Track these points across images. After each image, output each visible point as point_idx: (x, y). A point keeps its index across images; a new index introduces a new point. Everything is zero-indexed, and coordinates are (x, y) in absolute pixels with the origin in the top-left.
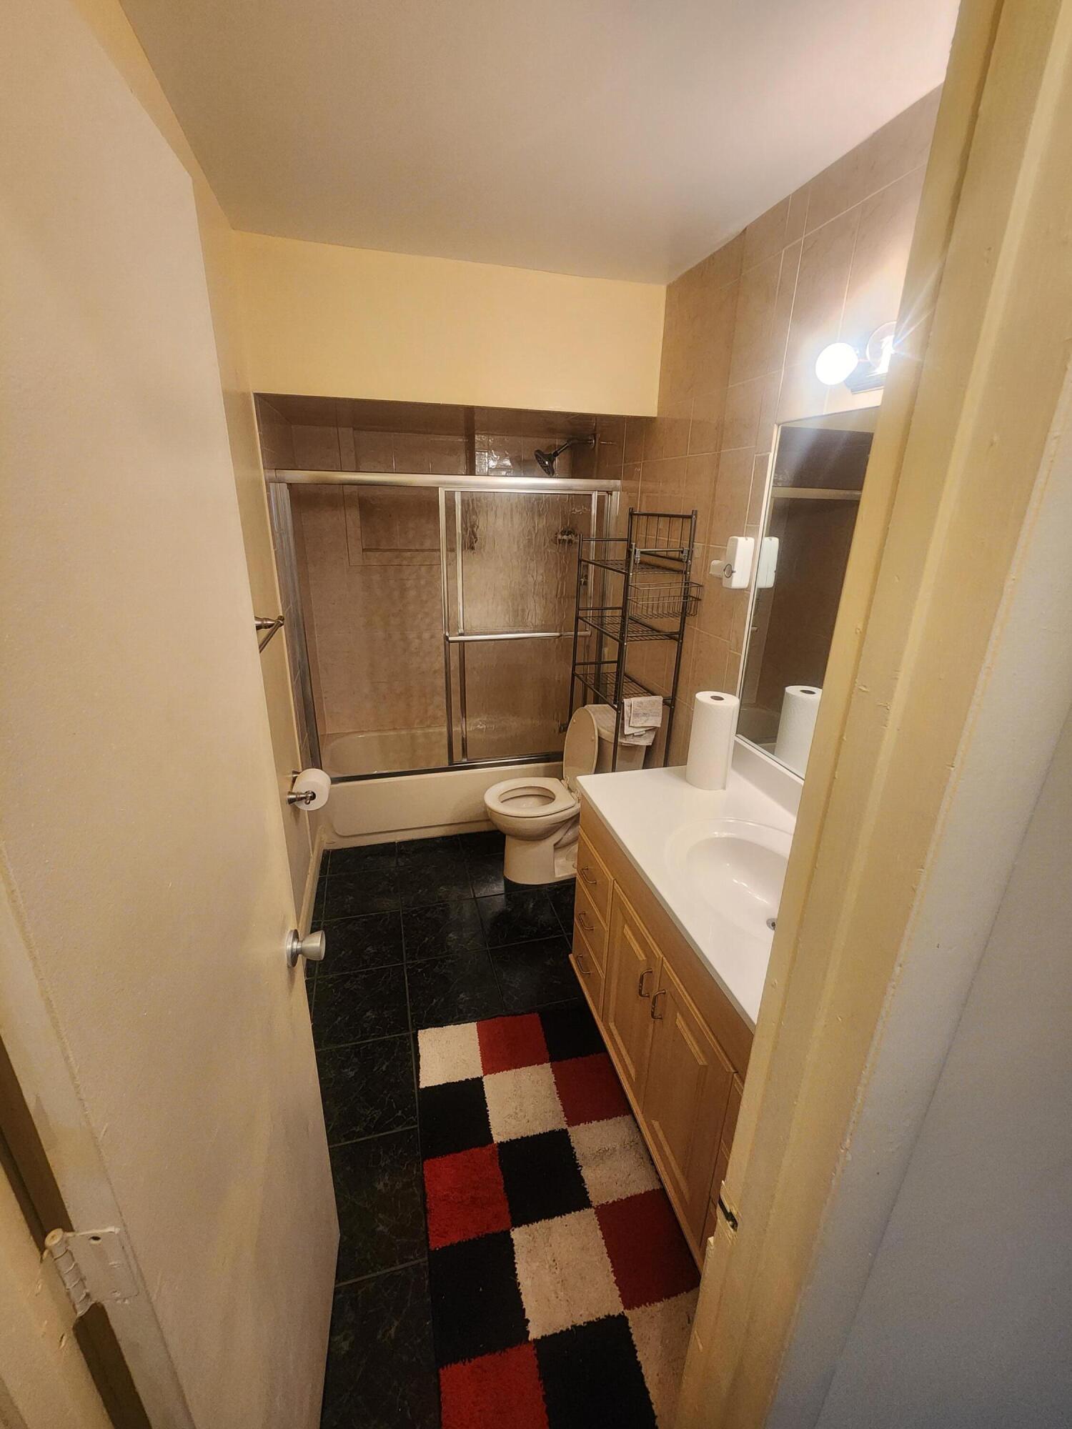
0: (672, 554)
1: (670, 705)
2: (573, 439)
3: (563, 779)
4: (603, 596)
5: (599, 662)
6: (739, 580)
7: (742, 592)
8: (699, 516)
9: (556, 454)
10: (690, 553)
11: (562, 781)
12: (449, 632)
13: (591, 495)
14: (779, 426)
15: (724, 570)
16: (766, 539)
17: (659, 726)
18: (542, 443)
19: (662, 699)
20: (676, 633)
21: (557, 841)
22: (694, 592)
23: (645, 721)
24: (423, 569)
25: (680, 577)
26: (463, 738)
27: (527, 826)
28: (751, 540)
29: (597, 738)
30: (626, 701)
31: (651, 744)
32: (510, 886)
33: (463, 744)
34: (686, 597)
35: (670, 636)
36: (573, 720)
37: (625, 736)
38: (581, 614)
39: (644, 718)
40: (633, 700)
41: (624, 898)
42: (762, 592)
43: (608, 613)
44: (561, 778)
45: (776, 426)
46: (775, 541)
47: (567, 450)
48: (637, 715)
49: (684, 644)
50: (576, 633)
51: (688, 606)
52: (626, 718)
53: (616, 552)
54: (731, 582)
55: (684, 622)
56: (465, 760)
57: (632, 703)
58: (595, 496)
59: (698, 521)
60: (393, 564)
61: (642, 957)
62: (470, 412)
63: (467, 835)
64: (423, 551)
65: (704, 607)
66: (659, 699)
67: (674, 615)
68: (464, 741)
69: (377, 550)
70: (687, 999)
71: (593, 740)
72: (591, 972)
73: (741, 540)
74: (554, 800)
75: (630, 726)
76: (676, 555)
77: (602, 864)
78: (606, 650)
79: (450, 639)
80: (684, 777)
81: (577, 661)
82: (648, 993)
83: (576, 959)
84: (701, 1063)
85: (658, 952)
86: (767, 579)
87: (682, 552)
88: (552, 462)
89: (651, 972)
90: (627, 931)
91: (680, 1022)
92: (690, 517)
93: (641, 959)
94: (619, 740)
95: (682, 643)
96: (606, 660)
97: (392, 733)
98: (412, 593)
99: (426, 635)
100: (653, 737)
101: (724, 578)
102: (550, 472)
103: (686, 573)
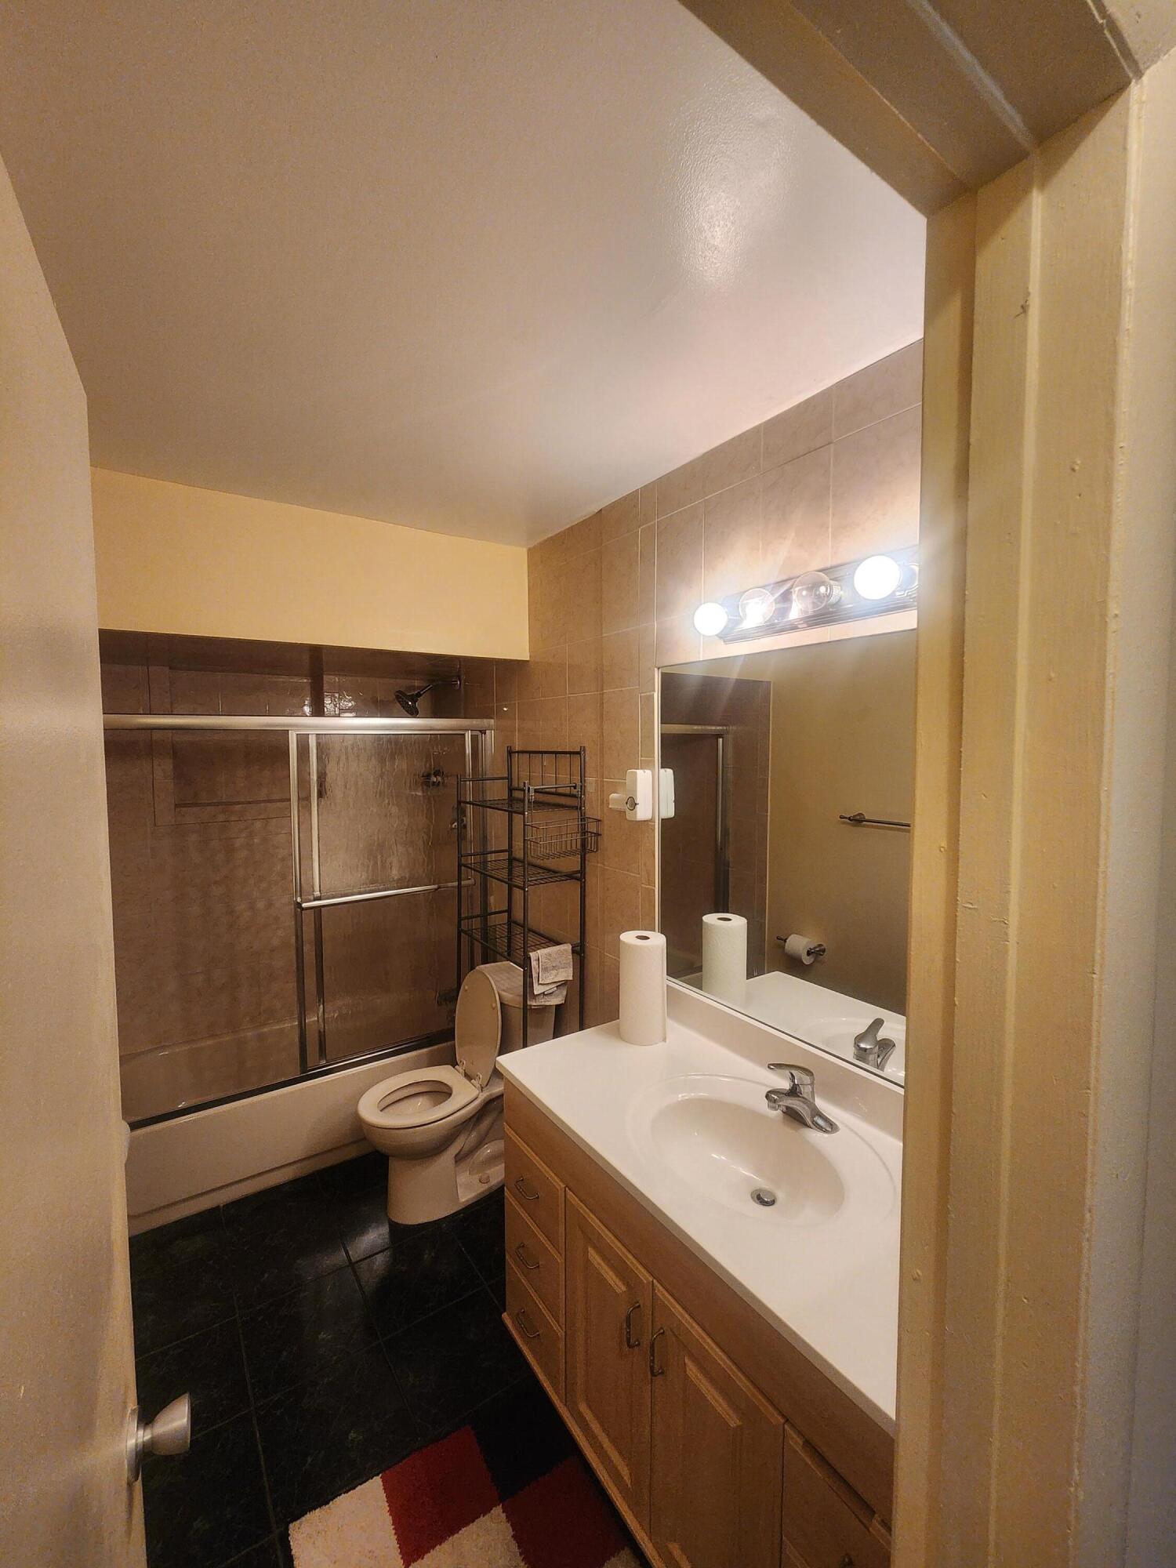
0: (560, 790)
1: (580, 953)
2: (433, 681)
3: (457, 1064)
4: (484, 839)
5: (485, 914)
6: (643, 812)
7: (646, 824)
8: (587, 752)
9: (419, 695)
10: (583, 788)
11: (457, 1067)
12: (301, 896)
13: (464, 735)
14: (659, 669)
15: (627, 803)
16: (662, 771)
17: (571, 978)
18: (403, 683)
19: (571, 947)
20: (577, 872)
21: (457, 1152)
22: (592, 827)
23: (556, 976)
24: (258, 825)
25: (575, 814)
26: (320, 1032)
27: (419, 1137)
28: (648, 772)
29: (499, 1005)
30: (532, 955)
31: (563, 1002)
32: (397, 1230)
33: (320, 1041)
34: (584, 832)
35: (570, 876)
36: (465, 986)
37: (535, 997)
38: (463, 861)
39: (554, 972)
40: (542, 952)
41: (583, 1209)
42: (665, 822)
43: (490, 857)
44: (454, 1063)
45: (656, 669)
46: (670, 772)
47: (429, 692)
48: (546, 970)
49: (588, 884)
50: (460, 884)
51: (587, 843)
52: (535, 975)
53: (497, 791)
54: (636, 814)
55: (585, 860)
56: (323, 1062)
57: (540, 956)
58: (468, 736)
59: (587, 759)
60: (217, 820)
61: (620, 1287)
62: (316, 654)
63: (332, 1168)
64: (258, 802)
65: (606, 842)
66: (568, 947)
67: (573, 853)
68: (322, 1036)
69: (196, 805)
70: (697, 1331)
71: (494, 1009)
72: (541, 1332)
73: (639, 772)
74: (451, 1094)
75: (539, 984)
76: (567, 791)
77: (545, 1168)
78: (492, 899)
79: (304, 905)
80: (618, 1034)
81: (463, 916)
82: (638, 1340)
83: (516, 1318)
84: (733, 1425)
85: (645, 1276)
86: (669, 811)
87: (575, 787)
88: (414, 702)
89: (639, 1306)
90: (595, 1257)
91: (692, 1370)
92: (578, 753)
93: (618, 1291)
94: (529, 1003)
95: (585, 882)
96: (493, 911)
97: (210, 1042)
98: (243, 854)
99: (260, 905)
100: (565, 993)
101: (627, 810)
102: (413, 713)
103: (581, 808)
